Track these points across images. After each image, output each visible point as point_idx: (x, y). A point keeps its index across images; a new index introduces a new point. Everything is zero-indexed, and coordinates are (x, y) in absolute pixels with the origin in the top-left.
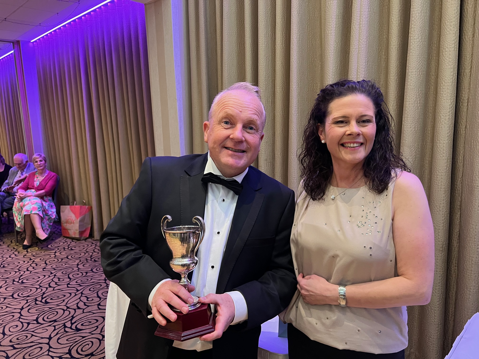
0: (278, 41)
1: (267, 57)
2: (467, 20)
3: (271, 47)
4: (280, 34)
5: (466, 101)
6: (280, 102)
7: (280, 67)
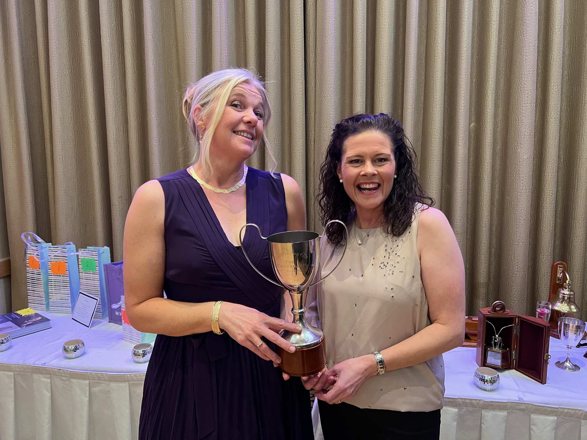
0: (129, 64)
1: (114, 80)
2: (310, 73)
4: (130, 57)
5: (313, 141)
6: (135, 131)
7: (133, 93)
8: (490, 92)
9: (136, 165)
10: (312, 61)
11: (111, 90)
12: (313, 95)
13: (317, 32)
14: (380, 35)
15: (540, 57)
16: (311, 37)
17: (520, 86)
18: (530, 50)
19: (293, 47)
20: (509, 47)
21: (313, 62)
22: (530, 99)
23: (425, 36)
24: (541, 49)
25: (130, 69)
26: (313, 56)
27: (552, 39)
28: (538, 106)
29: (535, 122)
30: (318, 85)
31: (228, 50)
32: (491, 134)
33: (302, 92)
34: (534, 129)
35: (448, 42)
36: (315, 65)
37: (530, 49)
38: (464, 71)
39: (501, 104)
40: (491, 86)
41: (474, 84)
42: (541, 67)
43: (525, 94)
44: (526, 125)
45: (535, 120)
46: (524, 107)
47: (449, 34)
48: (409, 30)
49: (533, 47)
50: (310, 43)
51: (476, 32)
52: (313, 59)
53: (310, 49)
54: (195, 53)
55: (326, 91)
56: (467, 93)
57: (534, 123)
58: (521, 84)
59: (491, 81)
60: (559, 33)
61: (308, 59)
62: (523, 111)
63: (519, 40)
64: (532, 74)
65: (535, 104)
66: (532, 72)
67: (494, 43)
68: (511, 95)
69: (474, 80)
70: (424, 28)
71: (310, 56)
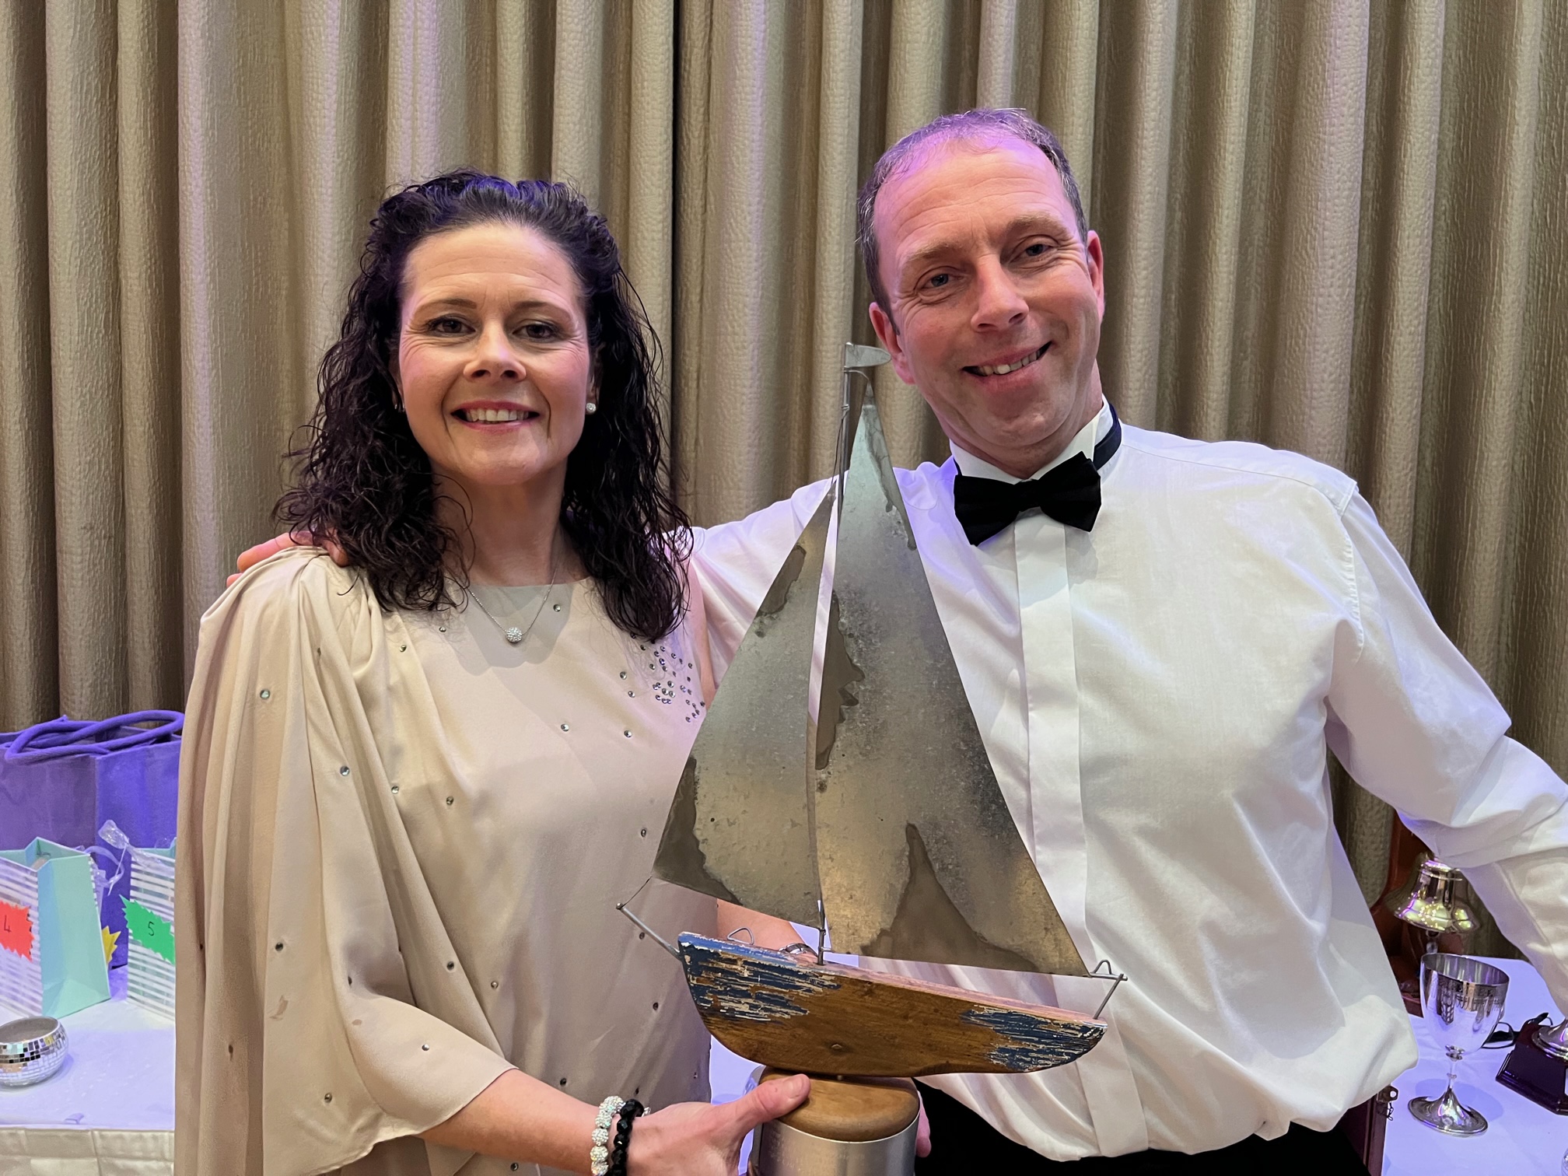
0: (129, 115)
1: (82, 163)
2: (688, 167)
3: (101, 131)
5: (695, 375)
8: (1224, 251)
9: (142, 429)
10: (696, 134)
11: (69, 193)
12: (699, 235)
13: (714, 47)
14: (902, 62)
15: (1371, 154)
16: (696, 60)
17: (1311, 235)
18: (1342, 128)
19: (639, 85)
20: (1282, 120)
21: (699, 137)
22: (1340, 274)
23: (1035, 72)
24: (1375, 129)
25: (133, 131)
26: (700, 118)
27: (1409, 98)
28: (1363, 299)
29: (1353, 346)
30: (711, 207)
31: (437, 87)
32: (1224, 374)
33: (661, 225)
34: (1349, 365)
35: (1104, 95)
36: (706, 148)
37: (1343, 125)
38: (1149, 180)
39: (1256, 289)
40: (1225, 232)
41: (1177, 227)
42: (1372, 182)
43: (1327, 257)
44: (1327, 352)
45: (1353, 340)
46: (1321, 296)
47: (1109, 74)
48: (988, 51)
49: (1352, 119)
50: (692, 80)
51: (1187, 72)
52: (699, 127)
53: (690, 98)
54: (335, 87)
55: (734, 225)
56: (1154, 248)
57: (1350, 346)
58: (1316, 229)
59: (1227, 217)
60: (1429, 79)
61: (684, 128)
62: (1319, 310)
63: (1312, 97)
64: (1348, 197)
65: (1354, 290)
66: (1346, 193)
67: (1238, 103)
68: (1285, 260)
69: (1179, 215)
70: (1034, 50)
71: (690, 117)
